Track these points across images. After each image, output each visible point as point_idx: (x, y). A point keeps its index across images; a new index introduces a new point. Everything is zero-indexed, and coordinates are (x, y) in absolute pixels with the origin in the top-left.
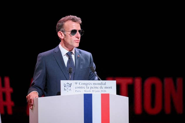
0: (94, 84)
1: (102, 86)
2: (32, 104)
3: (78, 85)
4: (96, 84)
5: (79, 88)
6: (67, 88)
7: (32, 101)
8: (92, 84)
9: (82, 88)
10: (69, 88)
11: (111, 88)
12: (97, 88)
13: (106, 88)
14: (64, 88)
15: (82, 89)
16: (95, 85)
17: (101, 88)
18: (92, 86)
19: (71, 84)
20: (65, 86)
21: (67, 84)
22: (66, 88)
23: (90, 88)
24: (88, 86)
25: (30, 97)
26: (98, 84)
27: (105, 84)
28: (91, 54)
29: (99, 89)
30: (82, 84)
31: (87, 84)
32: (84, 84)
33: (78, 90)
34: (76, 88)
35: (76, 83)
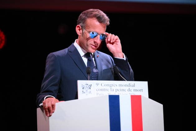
0: (120, 85)
1: (131, 88)
3: (100, 87)
5: (101, 90)
6: (87, 91)
8: (118, 85)
9: (105, 90)
10: (89, 90)
11: (141, 90)
12: (124, 90)
13: (135, 90)
14: (82, 90)
15: (105, 92)
16: (121, 87)
17: (129, 90)
18: (118, 88)
19: (91, 85)
20: (83, 88)
21: (85, 86)
22: (84, 90)
23: (115, 90)
24: (113, 88)
26: (125, 85)
27: (134, 86)
29: (127, 92)
30: (105, 85)
31: (111, 86)
32: (107, 85)
33: (100, 92)
34: (98, 90)
35: (97, 84)
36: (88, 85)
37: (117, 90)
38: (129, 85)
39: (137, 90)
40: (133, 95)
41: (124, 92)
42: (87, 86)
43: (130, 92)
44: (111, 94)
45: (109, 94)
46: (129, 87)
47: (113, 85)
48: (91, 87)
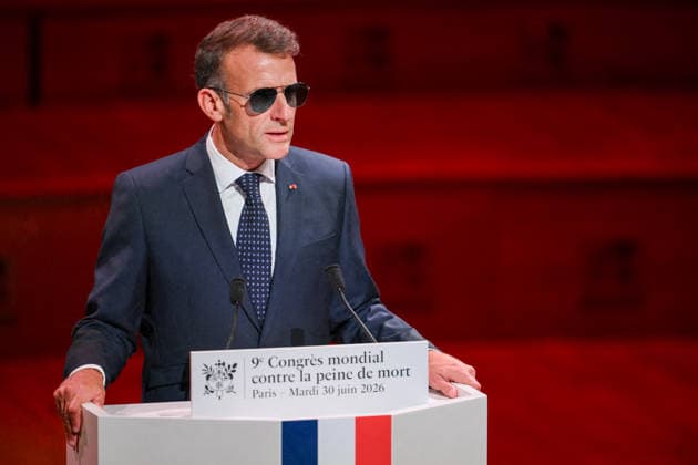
0: (333, 360)
1: (369, 367)
2: (76, 429)
3: (263, 369)
4: (340, 361)
5: (268, 379)
6: (219, 385)
8: (326, 361)
9: (281, 379)
10: (227, 383)
11: (405, 372)
12: (346, 376)
13: (382, 373)
14: (205, 382)
15: (282, 384)
16: (336, 366)
17: (364, 374)
18: (326, 369)
19: (235, 365)
20: (208, 376)
22: (212, 384)
23: (314, 378)
24: (307, 370)
26: (352, 360)
27: (380, 358)
29: (356, 381)
30: (283, 363)
31: (303, 363)
32: (289, 363)
33: (264, 387)
34: (256, 380)
35: (255, 361)
36: (224, 364)
37: (321, 377)
38: (365, 358)
39: (390, 373)
40: (374, 388)
41: (344, 383)
42: (222, 369)
43: (366, 381)
46: (364, 365)
47: (309, 362)
48: (234, 371)
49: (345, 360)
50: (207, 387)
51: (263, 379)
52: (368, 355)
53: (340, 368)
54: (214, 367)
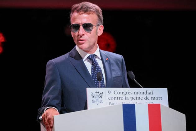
0: (135, 93)
1: (148, 96)
2: (51, 125)
3: (112, 95)
4: (138, 93)
5: (114, 98)
6: (97, 100)
7: (50, 122)
8: (133, 93)
9: (118, 98)
10: (100, 99)
11: (160, 98)
12: (140, 99)
13: (153, 98)
14: (92, 99)
15: (119, 100)
16: (137, 95)
17: (146, 98)
18: (134, 96)
19: (102, 93)
20: (93, 96)
21: (96, 94)
22: (95, 99)
23: (129, 99)
24: (127, 96)
25: (48, 116)
26: (142, 93)
27: (151, 93)
28: (122, 56)
29: (144, 101)
30: (119, 93)
31: (126, 93)
32: (121, 93)
33: (113, 101)
34: (110, 99)
35: (109, 92)
36: (98, 92)
37: (132, 99)
38: (146, 93)
39: (155, 99)
40: (150, 103)
41: (140, 101)
42: (98, 94)
43: (147, 101)
44: (125, 103)
45: (124, 104)
46: (146, 95)
47: (127, 93)
48: (102, 95)
49: (140, 93)
50: (93, 100)
51: (112, 98)
52: (147, 92)
53: (138, 96)
54: (95, 93)
